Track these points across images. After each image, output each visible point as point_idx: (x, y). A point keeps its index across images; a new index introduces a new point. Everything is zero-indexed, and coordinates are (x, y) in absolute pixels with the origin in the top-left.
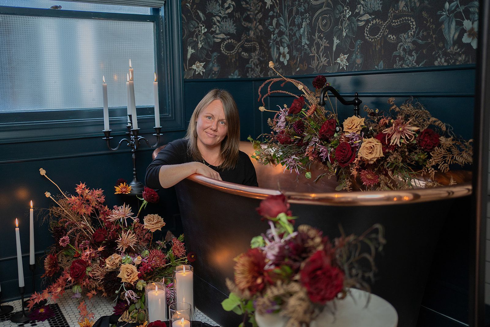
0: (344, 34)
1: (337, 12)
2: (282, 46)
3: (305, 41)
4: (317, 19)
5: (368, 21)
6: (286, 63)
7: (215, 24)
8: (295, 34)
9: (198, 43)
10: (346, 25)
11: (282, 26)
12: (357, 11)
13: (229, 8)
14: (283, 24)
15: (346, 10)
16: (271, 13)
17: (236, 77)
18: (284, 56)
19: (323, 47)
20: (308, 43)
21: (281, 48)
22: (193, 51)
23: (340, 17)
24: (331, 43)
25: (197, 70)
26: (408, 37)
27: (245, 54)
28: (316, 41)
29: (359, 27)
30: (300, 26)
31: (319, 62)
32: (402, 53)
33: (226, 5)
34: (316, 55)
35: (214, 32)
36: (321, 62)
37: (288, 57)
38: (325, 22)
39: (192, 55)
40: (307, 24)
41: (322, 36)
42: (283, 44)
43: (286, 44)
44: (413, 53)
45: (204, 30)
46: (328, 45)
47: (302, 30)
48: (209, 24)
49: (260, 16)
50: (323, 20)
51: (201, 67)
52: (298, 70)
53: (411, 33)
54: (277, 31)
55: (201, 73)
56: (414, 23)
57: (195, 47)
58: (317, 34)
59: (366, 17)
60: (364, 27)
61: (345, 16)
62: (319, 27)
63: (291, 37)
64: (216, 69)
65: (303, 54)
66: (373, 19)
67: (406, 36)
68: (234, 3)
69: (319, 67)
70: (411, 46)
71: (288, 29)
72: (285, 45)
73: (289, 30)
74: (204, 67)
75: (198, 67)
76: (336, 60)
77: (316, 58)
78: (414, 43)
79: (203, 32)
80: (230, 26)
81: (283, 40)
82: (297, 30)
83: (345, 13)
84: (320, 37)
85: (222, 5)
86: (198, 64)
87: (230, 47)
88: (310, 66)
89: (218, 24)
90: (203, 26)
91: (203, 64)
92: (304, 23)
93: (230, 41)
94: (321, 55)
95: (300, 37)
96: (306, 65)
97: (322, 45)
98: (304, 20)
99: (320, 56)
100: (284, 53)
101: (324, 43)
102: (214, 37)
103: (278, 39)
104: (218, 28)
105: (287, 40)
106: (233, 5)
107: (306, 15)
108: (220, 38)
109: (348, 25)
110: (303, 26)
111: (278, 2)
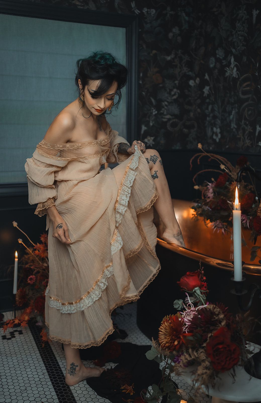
1: (260, 106)
2: (215, 127)
3: (233, 125)
4: (244, 110)
6: (218, 140)
7: (163, 107)
8: (226, 119)
9: (149, 122)
11: (216, 112)
13: (174, 95)
14: (217, 110)
16: (208, 100)
17: (178, 148)
18: (217, 135)
19: (248, 131)
20: (235, 127)
21: (215, 129)
22: (146, 128)
24: (255, 129)
25: (148, 142)
27: (186, 131)
28: (242, 126)
30: (230, 113)
31: (244, 143)
33: (173, 93)
34: (242, 137)
35: (163, 114)
37: (219, 136)
38: (250, 112)
39: (145, 131)
40: (236, 113)
41: (247, 123)
45: (155, 112)
46: (252, 131)
47: (231, 117)
48: (159, 107)
49: (199, 101)
50: (248, 111)
51: (151, 141)
52: (227, 147)
54: (211, 115)
55: (151, 145)
57: (147, 125)
58: (243, 121)
62: (245, 116)
63: (222, 121)
64: (162, 142)
65: (232, 135)
68: (178, 91)
69: (244, 147)
71: (220, 115)
72: (218, 126)
74: (154, 140)
75: (149, 140)
76: (258, 142)
77: (242, 139)
79: (154, 113)
80: (175, 110)
81: (216, 122)
82: (227, 116)
84: (245, 124)
85: (169, 93)
86: (149, 138)
87: (174, 125)
88: (237, 145)
89: (166, 107)
90: (154, 109)
91: (152, 138)
92: (233, 112)
93: (174, 120)
94: (246, 137)
95: (230, 122)
96: (233, 144)
98: (234, 109)
99: (245, 138)
100: (216, 133)
101: (249, 129)
102: (162, 118)
103: (213, 121)
104: (165, 111)
105: (219, 123)
106: (178, 93)
107: (235, 106)
108: (167, 118)
110: (233, 114)
111: (213, 92)
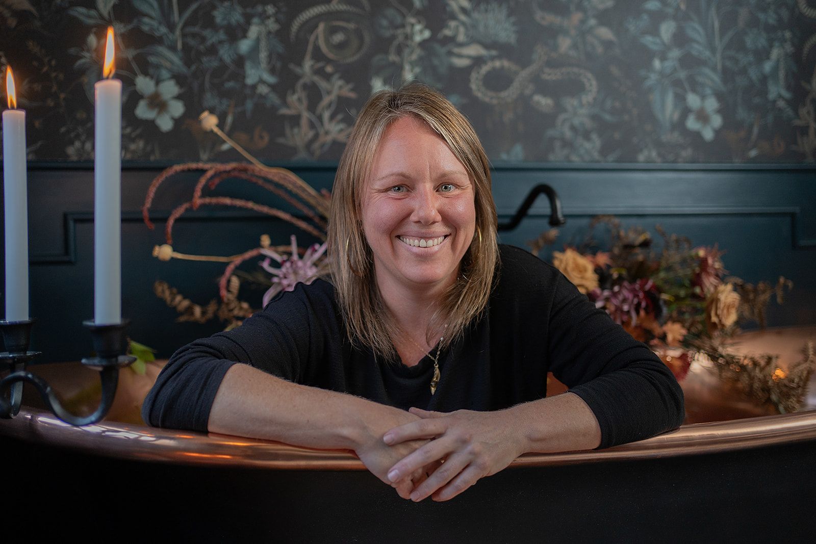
0: (409, 76)
1: (385, 23)
2: (146, 74)
3: (258, 74)
4: (311, 26)
5: (478, 61)
6: (165, 124)
8: (212, 51)
10: (414, 57)
11: (146, 20)
12: (447, 32)
14: (153, 14)
15: (413, 25)
18: (158, 105)
19: (333, 97)
20: (271, 80)
23: (393, 37)
26: (582, 105)
28: (305, 80)
29: (452, 69)
30: (236, 33)
31: (316, 136)
32: (568, 134)
34: (306, 115)
36: (327, 133)
37: (175, 108)
38: (338, 38)
40: (269, 33)
41: (329, 69)
42: (151, 71)
43: (170, 70)
44: (594, 136)
46: (352, 95)
47: (244, 46)
50: (333, 31)
52: (226, 146)
53: (587, 98)
54: (119, 29)
56: (594, 83)
58: (308, 64)
59: (474, 50)
60: (467, 71)
61: (409, 37)
62: (317, 49)
63: (190, 56)
65: (249, 105)
66: (493, 58)
67: (575, 102)
69: (316, 145)
70: (589, 124)
71: (178, 32)
72: (165, 74)
73: (184, 35)
77: (304, 122)
78: (594, 117)
81: (152, 59)
82: (221, 42)
83: (408, 30)
84: (319, 73)
88: (281, 140)
92: (254, 30)
94: (326, 115)
95: (240, 61)
96: (261, 137)
97: (329, 93)
98: (256, 20)
99: (320, 118)
100: (156, 94)
101: (337, 88)
103: (128, 54)
105: (172, 62)
107: (265, 11)
109: (421, 59)
110: (252, 35)
